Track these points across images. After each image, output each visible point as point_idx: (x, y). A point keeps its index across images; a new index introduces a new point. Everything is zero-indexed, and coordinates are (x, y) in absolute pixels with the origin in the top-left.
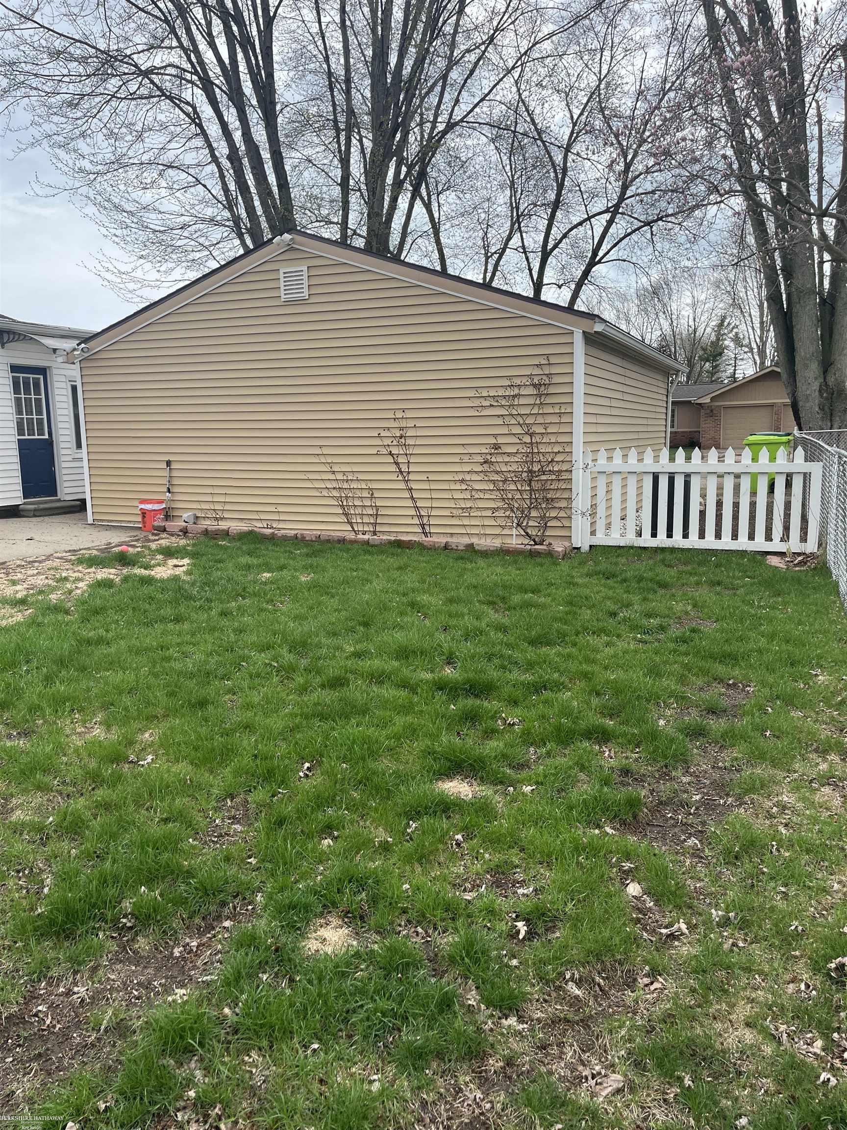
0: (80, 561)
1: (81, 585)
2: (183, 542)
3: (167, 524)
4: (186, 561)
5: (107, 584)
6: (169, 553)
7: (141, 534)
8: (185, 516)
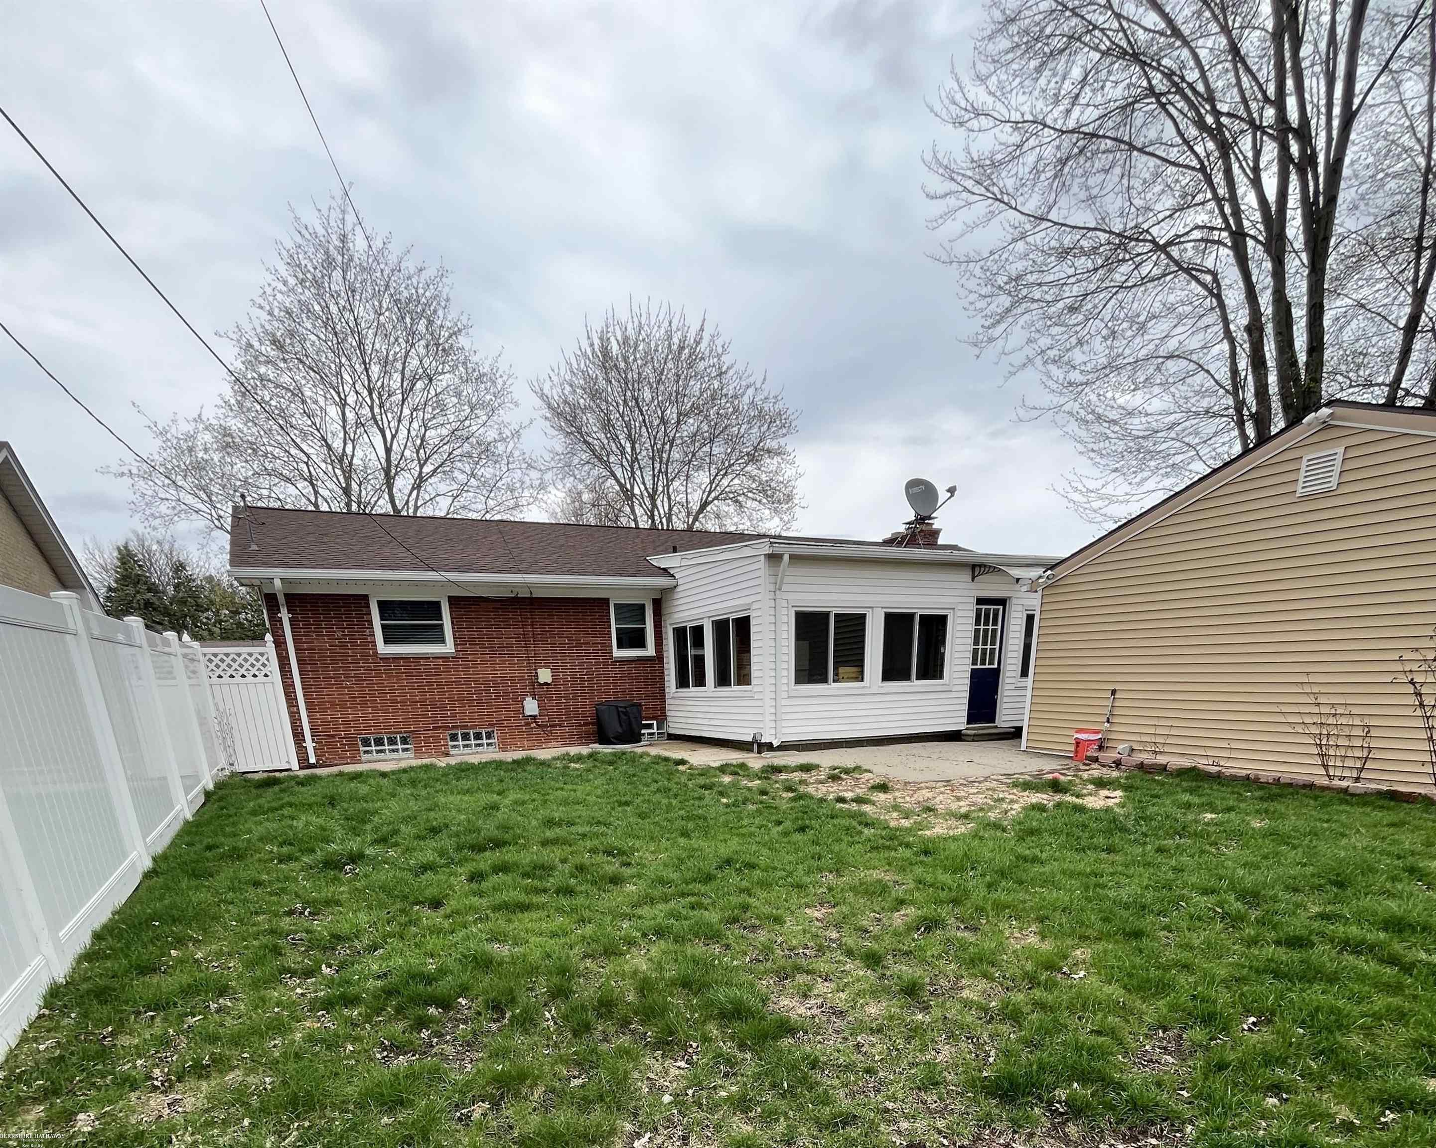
0: (1015, 785)
1: (1016, 806)
2: (1115, 774)
3: (1101, 755)
4: (1119, 793)
5: (1041, 808)
6: (1100, 783)
7: (1073, 764)
8: (1121, 747)
